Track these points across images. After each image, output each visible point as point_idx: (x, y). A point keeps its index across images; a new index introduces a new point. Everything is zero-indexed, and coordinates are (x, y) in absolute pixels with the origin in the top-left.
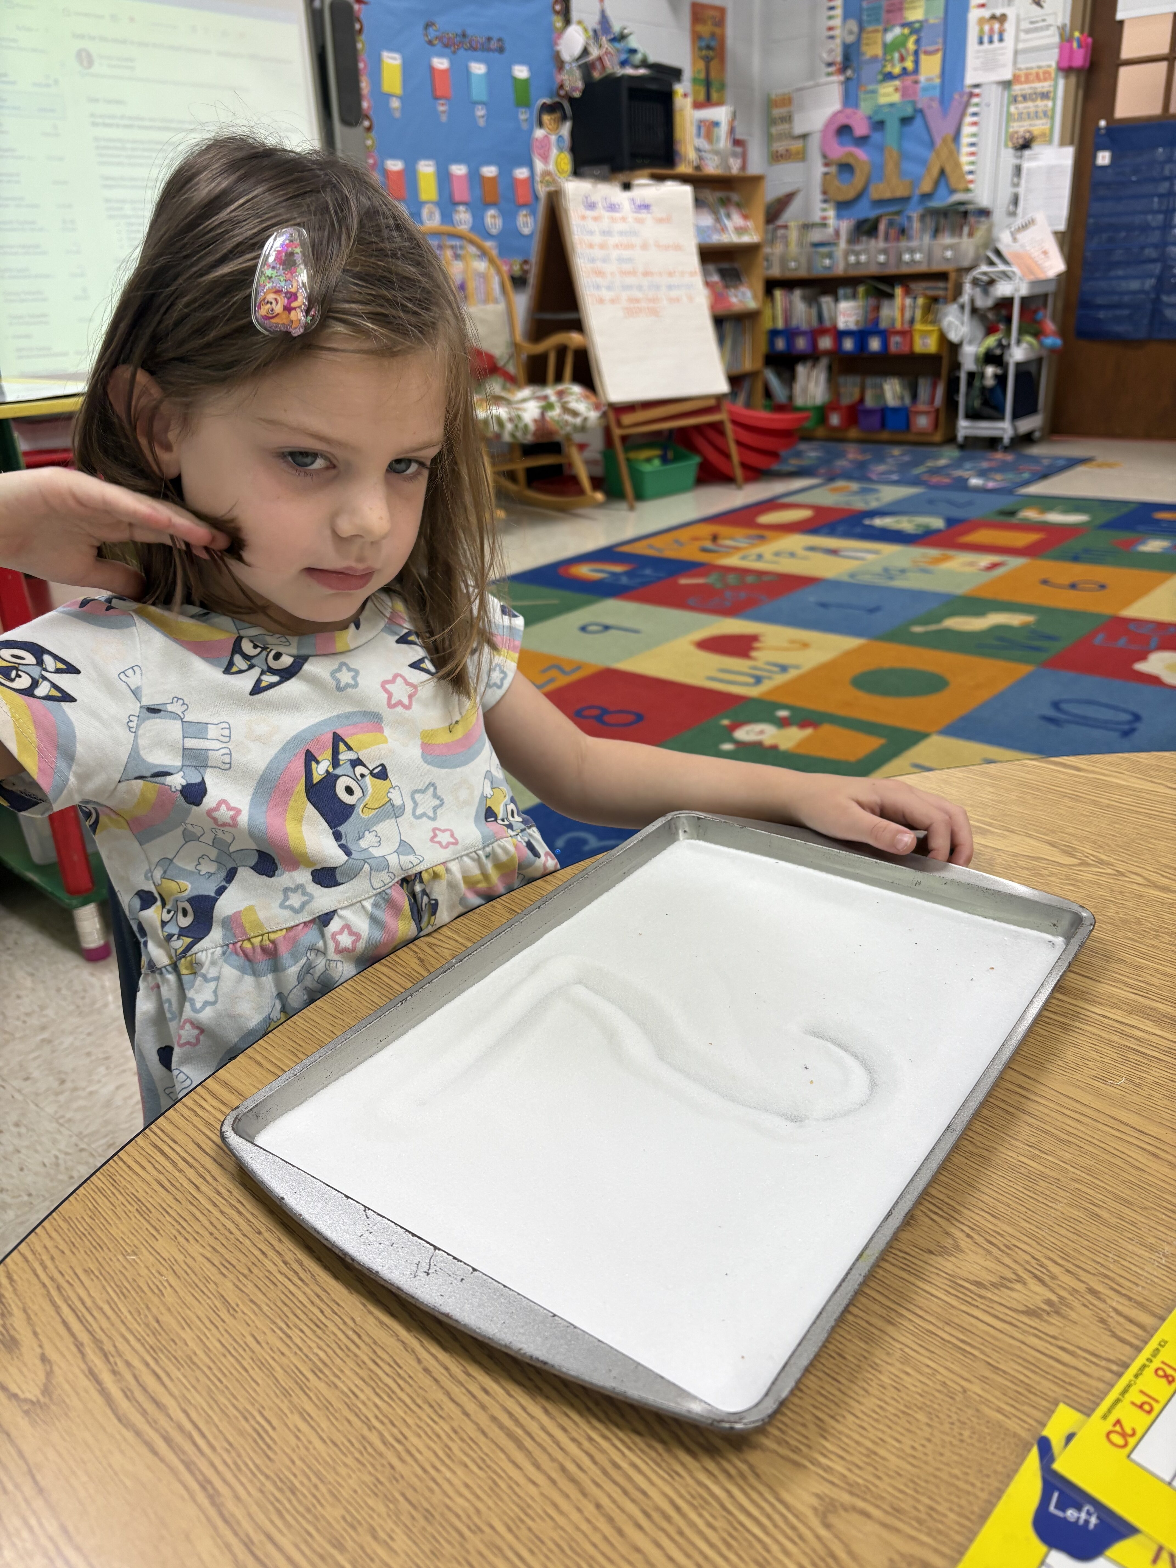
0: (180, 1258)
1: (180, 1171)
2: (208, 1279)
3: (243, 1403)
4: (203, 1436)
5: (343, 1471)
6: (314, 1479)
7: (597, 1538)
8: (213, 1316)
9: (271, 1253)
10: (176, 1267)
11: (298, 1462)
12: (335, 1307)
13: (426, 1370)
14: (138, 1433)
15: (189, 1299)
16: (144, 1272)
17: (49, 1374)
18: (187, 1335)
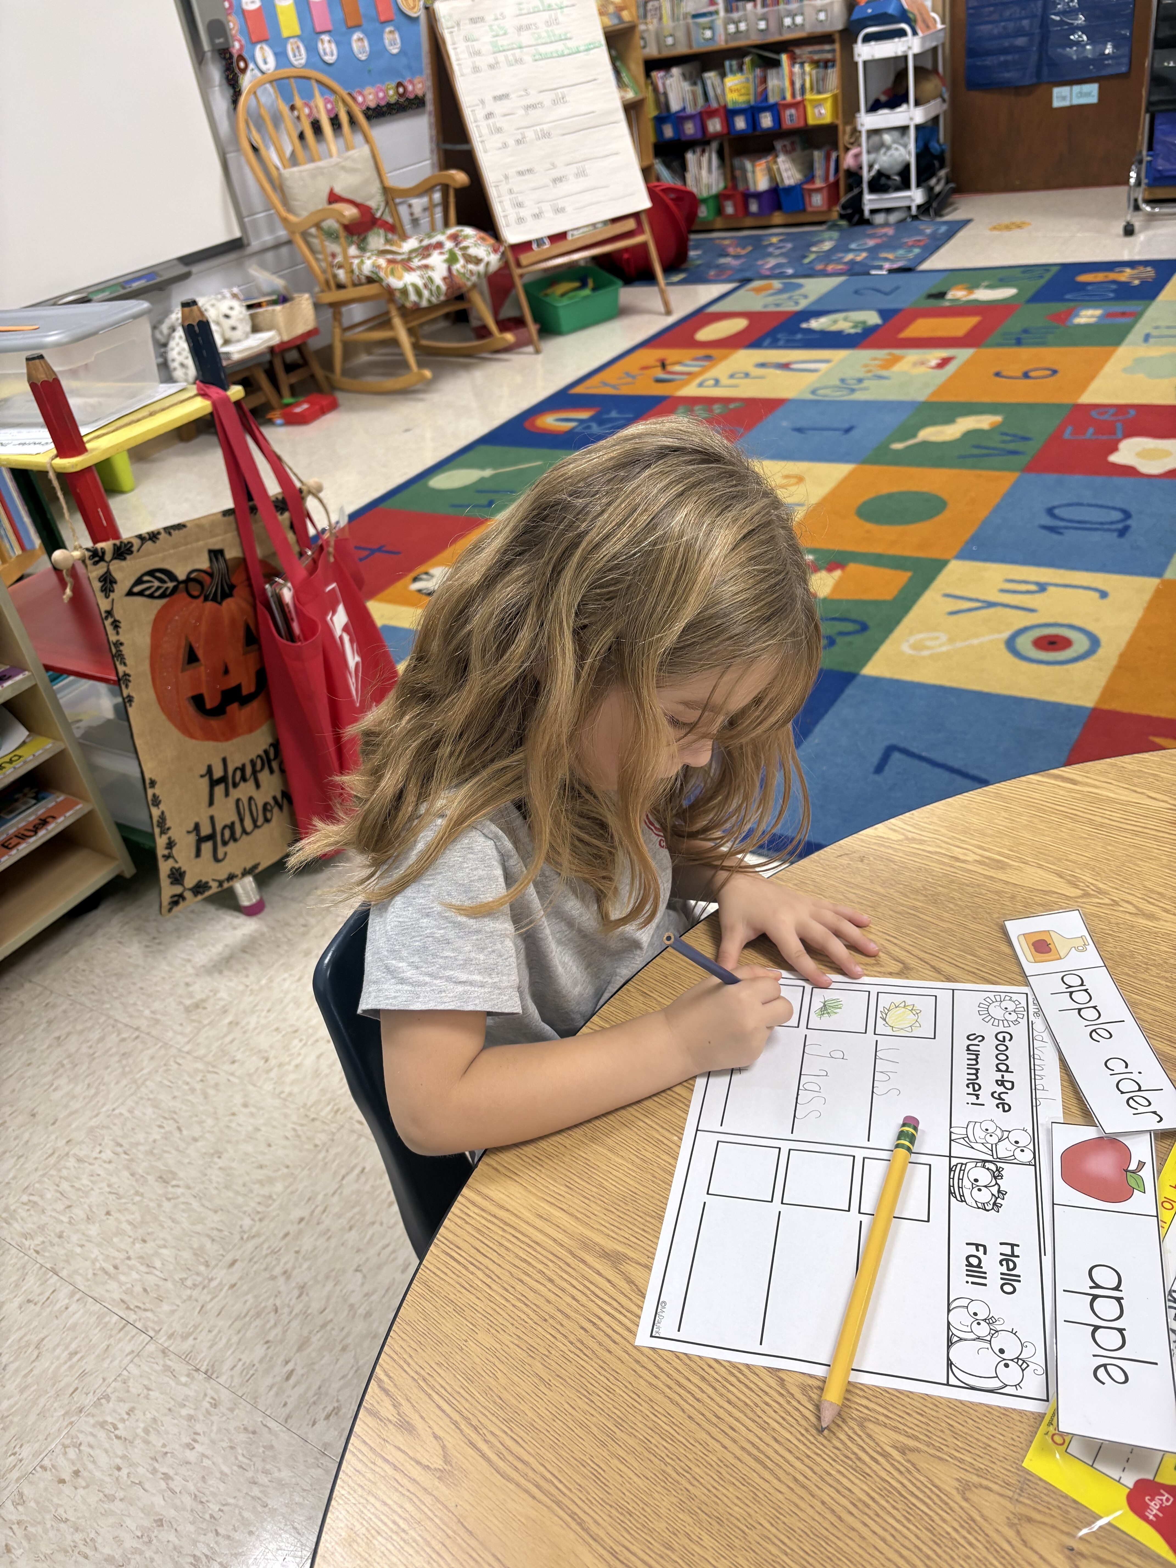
0: (498, 1346)
1: (472, 1273)
2: (523, 1361)
3: (579, 1455)
4: (561, 1482)
5: (656, 1495)
6: (641, 1505)
7: (826, 1524)
8: (536, 1391)
9: (558, 1336)
10: (498, 1354)
11: (627, 1493)
12: (615, 1375)
13: (690, 1417)
14: (518, 1485)
15: (516, 1379)
16: (477, 1360)
17: (444, 1447)
18: (524, 1407)
